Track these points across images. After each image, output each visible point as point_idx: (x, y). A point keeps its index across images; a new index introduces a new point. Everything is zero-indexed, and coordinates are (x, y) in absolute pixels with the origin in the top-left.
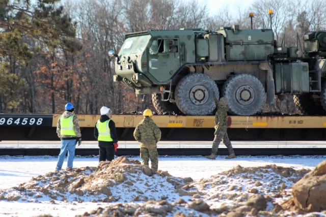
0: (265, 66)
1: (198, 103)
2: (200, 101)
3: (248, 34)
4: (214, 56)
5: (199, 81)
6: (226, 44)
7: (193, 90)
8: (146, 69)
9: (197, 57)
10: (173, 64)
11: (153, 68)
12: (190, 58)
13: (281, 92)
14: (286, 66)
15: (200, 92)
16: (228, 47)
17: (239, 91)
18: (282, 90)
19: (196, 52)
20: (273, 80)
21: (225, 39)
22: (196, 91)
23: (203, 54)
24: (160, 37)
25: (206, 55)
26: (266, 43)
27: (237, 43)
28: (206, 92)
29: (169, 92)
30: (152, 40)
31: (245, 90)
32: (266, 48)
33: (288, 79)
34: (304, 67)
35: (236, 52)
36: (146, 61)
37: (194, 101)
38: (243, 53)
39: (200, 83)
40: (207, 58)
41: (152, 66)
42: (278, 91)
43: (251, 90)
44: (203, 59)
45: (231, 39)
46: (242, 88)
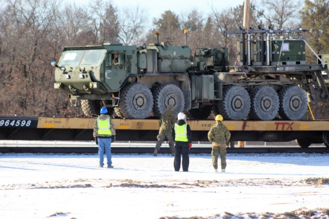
0: (184, 78)
1: (139, 108)
2: (141, 106)
3: (174, 50)
4: (150, 69)
5: (140, 89)
6: (159, 58)
7: (136, 97)
8: (103, 79)
9: (139, 69)
10: (122, 75)
11: (108, 78)
12: (134, 71)
13: (195, 100)
14: (199, 78)
15: (140, 99)
16: (160, 60)
17: (167, 99)
18: (196, 98)
19: (138, 65)
20: (190, 89)
21: (158, 54)
22: (138, 98)
23: (143, 66)
24: (113, 51)
25: (145, 67)
26: (186, 59)
27: (166, 58)
28: (145, 99)
29: (119, 98)
30: (108, 53)
31: (171, 97)
32: (186, 62)
33: (200, 88)
34: (211, 79)
35: (165, 65)
36: (103, 72)
37: (136, 107)
38: (170, 66)
39: (140, 92)
40: (145, 70)
41: (108, 76)
42: (193, 99)
43: (176, 98)
44: (142, 70)
45: (162, 53)
46: (170, 95)
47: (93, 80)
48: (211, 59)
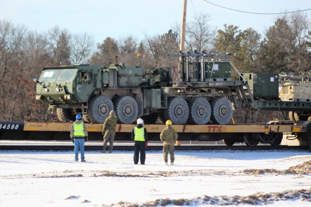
0: (138, 92)
1: (103, 115)
2: (104, 114)
3: (130, 69)
4: (111, 84)
5: (103, 100)
6: (118, 76)
7: (100, 106)
8: (75, 92)
9: (103, 84)
10: (90, 89)
11: (79, 91)
12: (99, 86)
13: (146, 108)
14: (149, 91)
15: (104, 108)
16: (119, 77)
17: (125, 107)
18: (147, 107)
19: (102, 81)
20: (142, 100)
21: (118, 72)
22: (102, 107)
23: (106, 82)
24: (83, 70)
25: (107, 83)
26: (139, 76)
27: (124, 76)
28: (107, 108)
29: (87, 107)
30: (79, 72)
31: (128, 106)
32: (139, 79)
33: (150, 100)
34: (159, 92)
35: (123, 81)
36: (75, 87)
37: (101, 114)
38: (127, 82)
39: (103, 102)
40: (108, 85)
41: (79, 90)
42: (145, 107)
43: (131, 107)
44: (105, 85)
45: (121, 72)
46: (126, 105)
47: (67, 93)
48: (159, 76)
